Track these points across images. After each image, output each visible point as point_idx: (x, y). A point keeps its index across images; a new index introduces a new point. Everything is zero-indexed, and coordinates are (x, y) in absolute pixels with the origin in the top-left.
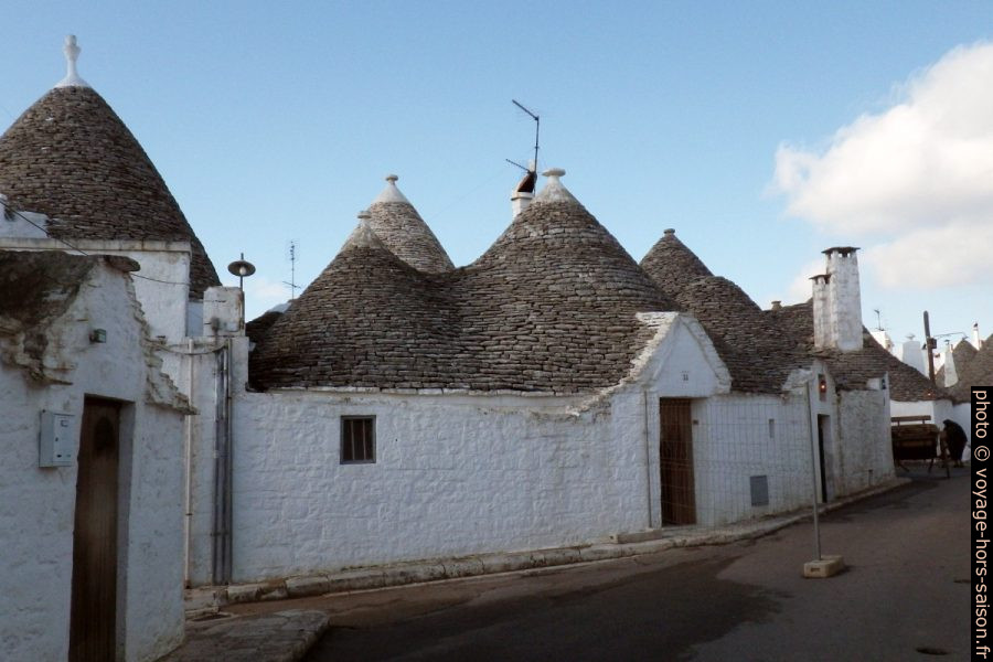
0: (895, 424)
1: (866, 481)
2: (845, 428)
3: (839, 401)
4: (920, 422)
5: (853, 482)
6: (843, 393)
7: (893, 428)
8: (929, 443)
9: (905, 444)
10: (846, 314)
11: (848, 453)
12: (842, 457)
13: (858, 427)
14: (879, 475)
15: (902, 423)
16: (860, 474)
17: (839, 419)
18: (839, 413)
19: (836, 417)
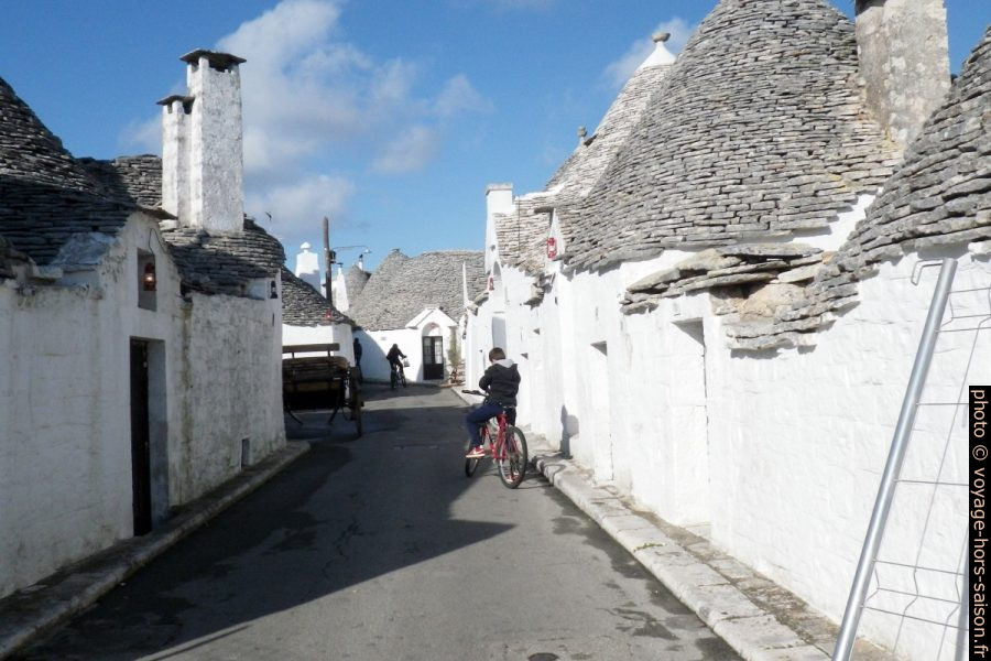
0: (288, 356)
1: (236, 460)
2: (198, 366)
3: (187, 312)
4: (324, 354)
5: (212, 469)
6: (197, 298)
7: (286, 362)
8: (335, 386)
9: (302, 388)
10: (216, 167)
11: (200, 414)
12: (188, 424)
13: (225, 364)
14: (260, 445)
15: (298, 355)
16: (224, 452)
17: (186, 348)
18: (185, 335)
19: (179, 345)
